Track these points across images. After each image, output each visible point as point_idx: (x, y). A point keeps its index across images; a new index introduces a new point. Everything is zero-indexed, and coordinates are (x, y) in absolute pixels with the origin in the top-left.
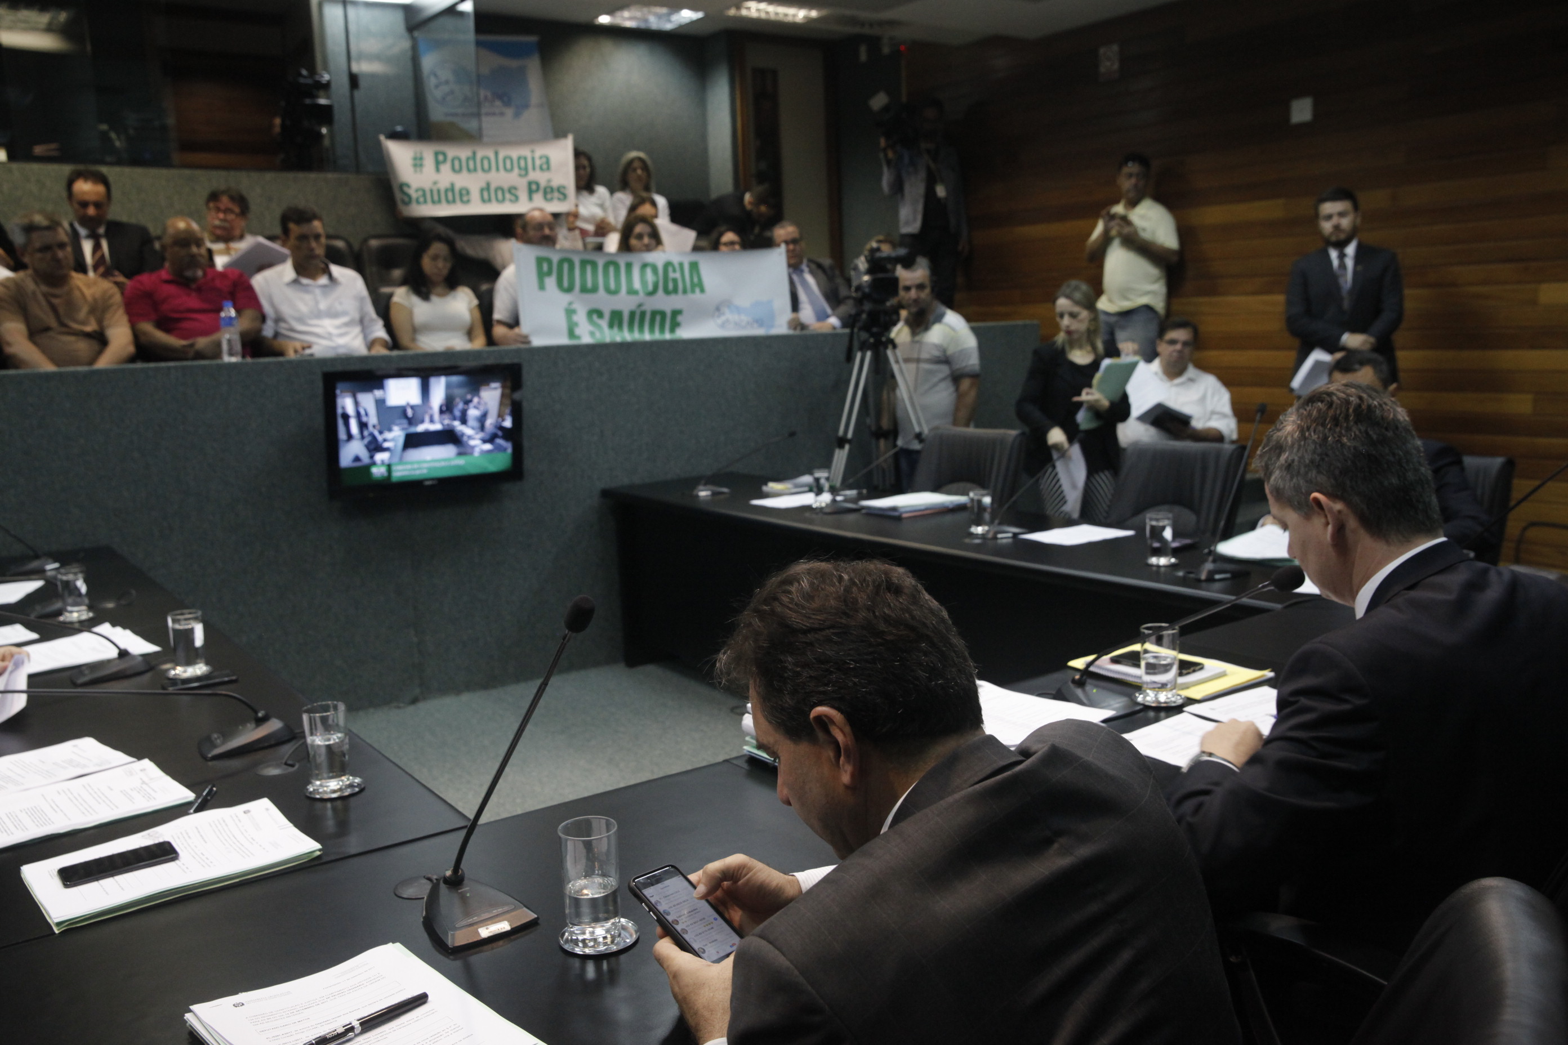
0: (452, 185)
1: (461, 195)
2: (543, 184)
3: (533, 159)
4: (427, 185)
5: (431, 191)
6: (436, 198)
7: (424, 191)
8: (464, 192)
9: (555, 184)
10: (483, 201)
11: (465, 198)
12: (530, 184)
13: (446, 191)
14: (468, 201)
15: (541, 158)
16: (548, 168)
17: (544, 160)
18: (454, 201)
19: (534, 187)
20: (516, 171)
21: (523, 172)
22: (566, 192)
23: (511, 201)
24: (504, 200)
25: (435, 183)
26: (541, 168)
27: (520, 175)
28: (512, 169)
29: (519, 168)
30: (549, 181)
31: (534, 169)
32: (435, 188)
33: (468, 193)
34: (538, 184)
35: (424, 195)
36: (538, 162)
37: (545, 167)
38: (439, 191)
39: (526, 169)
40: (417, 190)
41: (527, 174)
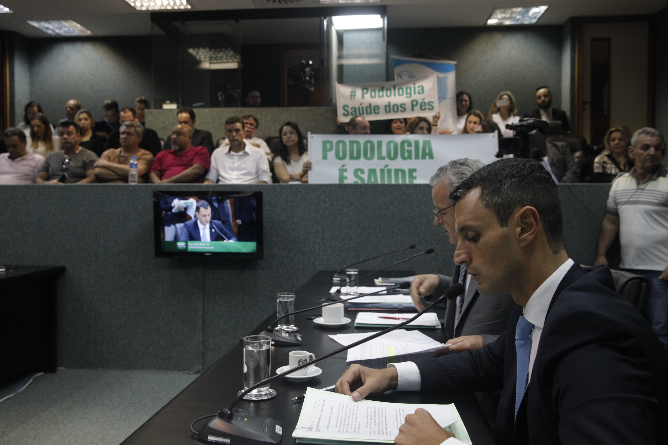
0: (370, 104)
1: (374, 110)
2: (420, 101)
3: (415, 88)
4: (357, 105)
5: (359, 108)
6: (361, 112)
7: (355, 108)
8: (376, 108)
9: (427, 101)
10: (386, 112)
11: (376, 111)
12: (412, 101)
13: (367, 107)
14: (378, 113)
15: (419, 87)
16: (423, 92)
17: (421, 88)
18: (371, 113)
19: (415, 103)
20: (405, 95)
21: (409, 96)
22: (433, 105)
23: (401, 111)
24: (397, 111)
25: (361, 104)
26: (419, 93)
27: (407, 97)
28: (403, 94)
29: (407, 93)
30: (423, 99)
31: (415, 93)
32: (361, 107)
33: (378, 108)
34: (417, 101)
35: (355, 111)
36: (417, 90)
37: (421, 91)
38: (363, 108)
39: (410, 94)
40: (352, 109)
41: (411, 96)
